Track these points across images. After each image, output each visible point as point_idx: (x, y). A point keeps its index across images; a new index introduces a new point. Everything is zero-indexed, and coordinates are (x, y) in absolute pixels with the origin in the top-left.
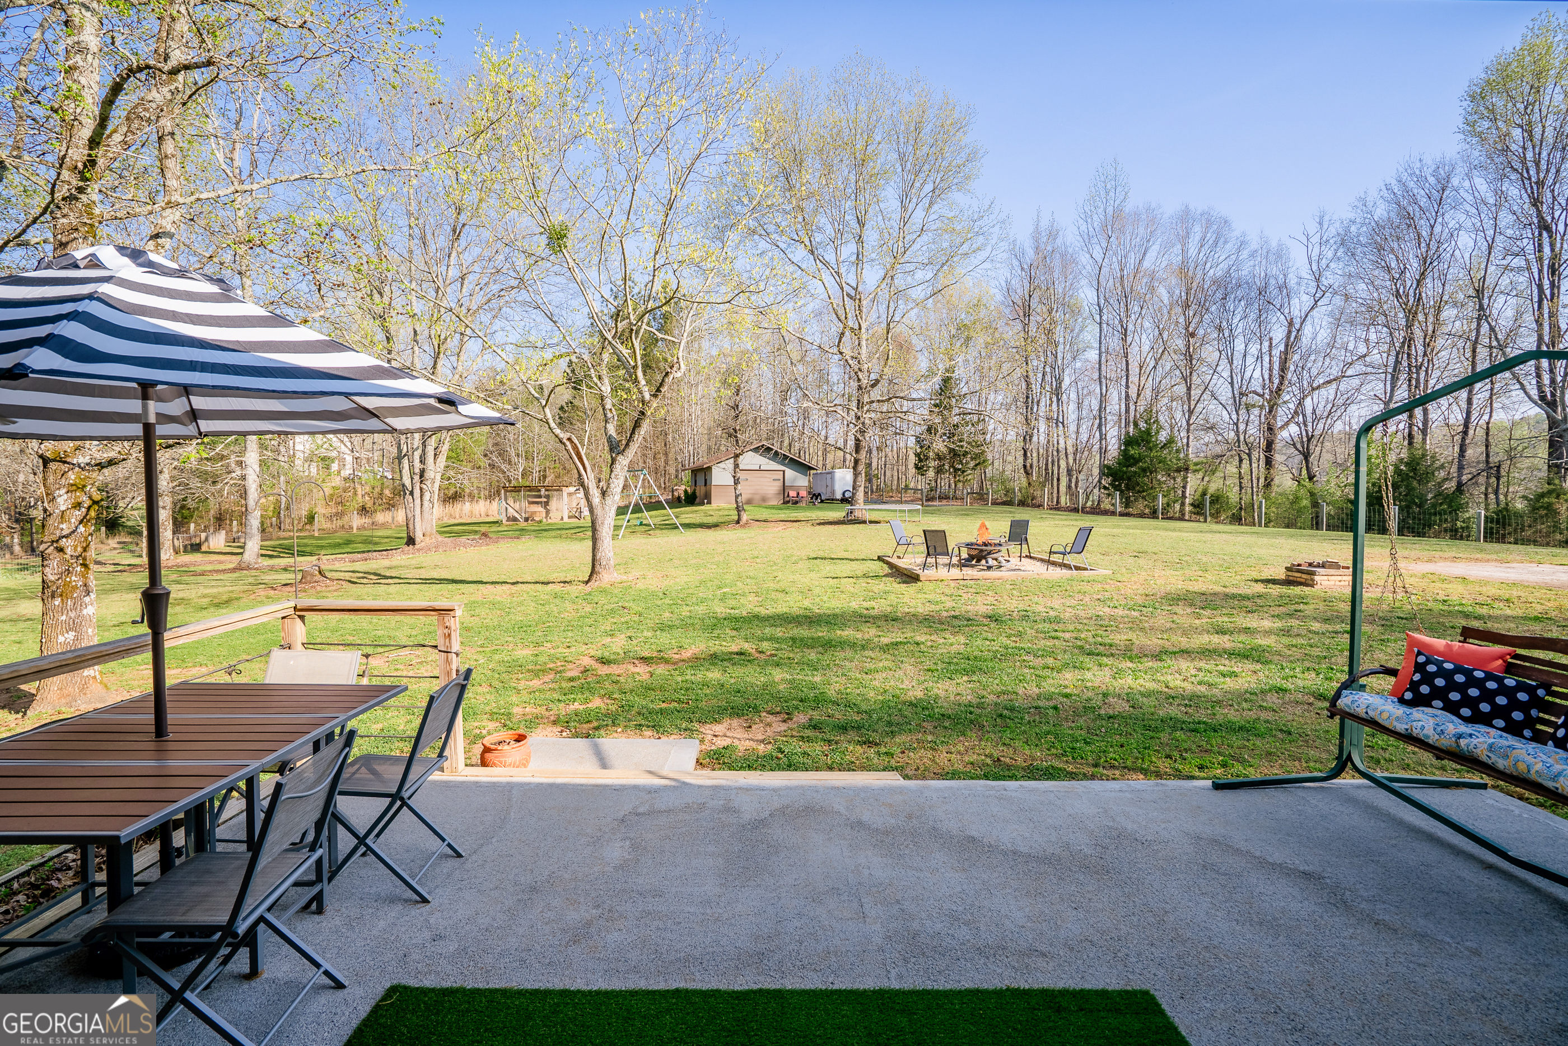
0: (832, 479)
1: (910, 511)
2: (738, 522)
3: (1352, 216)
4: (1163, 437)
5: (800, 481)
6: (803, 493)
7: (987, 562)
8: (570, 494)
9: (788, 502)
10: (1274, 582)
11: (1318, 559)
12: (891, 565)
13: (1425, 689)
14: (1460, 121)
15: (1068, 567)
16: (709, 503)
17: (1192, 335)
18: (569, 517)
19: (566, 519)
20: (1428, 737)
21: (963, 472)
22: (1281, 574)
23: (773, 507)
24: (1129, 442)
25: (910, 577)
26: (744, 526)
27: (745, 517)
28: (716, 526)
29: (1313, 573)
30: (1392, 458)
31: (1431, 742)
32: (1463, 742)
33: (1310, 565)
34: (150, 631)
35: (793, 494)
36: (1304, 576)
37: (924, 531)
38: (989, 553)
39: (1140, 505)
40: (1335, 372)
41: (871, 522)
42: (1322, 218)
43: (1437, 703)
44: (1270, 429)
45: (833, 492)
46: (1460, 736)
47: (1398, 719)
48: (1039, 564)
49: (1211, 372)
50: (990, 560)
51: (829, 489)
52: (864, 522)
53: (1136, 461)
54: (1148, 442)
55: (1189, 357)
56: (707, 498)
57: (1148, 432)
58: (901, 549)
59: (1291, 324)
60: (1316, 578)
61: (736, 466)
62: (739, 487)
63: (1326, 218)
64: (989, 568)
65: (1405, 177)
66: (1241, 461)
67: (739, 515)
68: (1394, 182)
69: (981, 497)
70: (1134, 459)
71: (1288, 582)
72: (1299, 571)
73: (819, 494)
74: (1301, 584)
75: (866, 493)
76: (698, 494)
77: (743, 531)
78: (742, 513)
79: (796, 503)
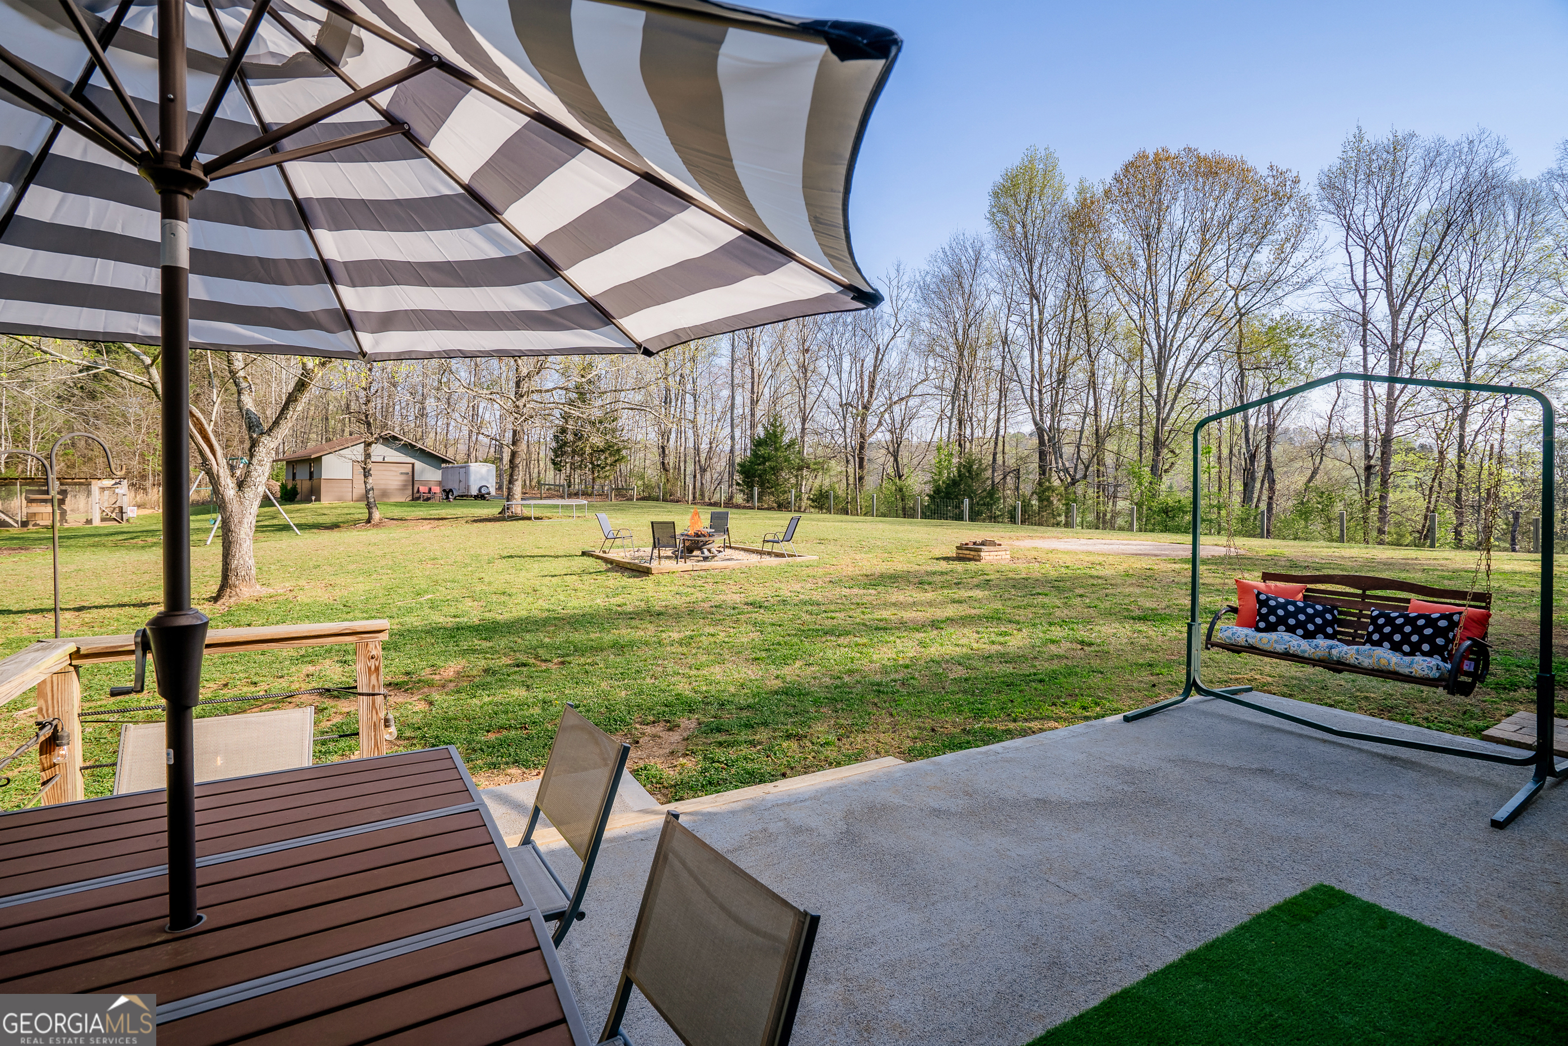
0: (467, 474)
1: (563, 506)
2: (369, 521)
3: (927, 268)
4: (786, 439)
5: (430, 475)
6: (436, 489)
7: (703, 553)
8: (103, 489)
9: (418, 498)
10: (946, 559)
11: (979, 540)
12: (606, 561)
13: (1272, 619)
14: (987, 208)
15: (778, 555)
16: (318, 499)
17: (807, 351)
18: (103, 520)
19: (97, 522)
20: (1304, 651)
21: (603, 468)
22: (952, 553)
23: (398, 504)
24: (758, 443)
25: (641, 571)
26: (377, 526)
27: (377, 515)
28: (334, 526)
29: (980, 550)
30: (955, 460)
31: (1306, 655)
32: (1334, 652)
33: (975, 543)
34: (163, 702)
35: (422, 489)
36: (972, 553)
37: (652, 523)
38: (705, 544)
39: (770, 500)
40: (904, 393)
41: (536, 518)
42: (899, 266)
43: (1282, 628)
44: (862, 436)
45: (468, 488)
46: (1331, 647)
47: (1276, 642)
48: (742, 553)
49: (822, 382)
50: (705, 551)
51: (462, 485)
52: (529, 519)
53: (766, 459)
54: (775, 442)
55: (803, 368)
56: (314, 493)
57: (775, 435)
58: (608, 543)
59: (878, 349)
60: (982, 554)
61: (368, 456)
62: (370, 480)
63: (902, 267)
64: (706, 559)
65: (954, 245)
66: (848, 461)
67: (370, 514)
68: (947, 248)
69: (622, 493)
70: (764, 458)
71: (959, 559)
72: (968, 549)
73: (451, 490)
74: (970, 560)
75: (524, 485)
76: (299, 490)
77: (374, 531)
78: (374, 510)
79: (428, 499)
